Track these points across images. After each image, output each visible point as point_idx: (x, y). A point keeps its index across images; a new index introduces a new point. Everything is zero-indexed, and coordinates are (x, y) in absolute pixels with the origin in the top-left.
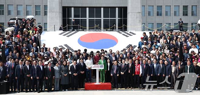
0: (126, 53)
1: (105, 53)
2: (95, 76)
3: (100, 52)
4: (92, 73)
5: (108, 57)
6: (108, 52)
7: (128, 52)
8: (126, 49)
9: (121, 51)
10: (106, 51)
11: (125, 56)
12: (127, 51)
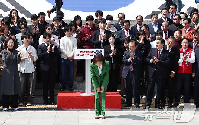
0: (159, 23)
1: (108, 22)
2: (81, 77)
3: (95, 18)
4: (76, 69)
5: (113, 30)
6: (115, 18)
7: (164, 19)
8: (159, 13)
9: (147, 17)
10: (110, 18)
11: (156, 29)
12: (160, 16)
